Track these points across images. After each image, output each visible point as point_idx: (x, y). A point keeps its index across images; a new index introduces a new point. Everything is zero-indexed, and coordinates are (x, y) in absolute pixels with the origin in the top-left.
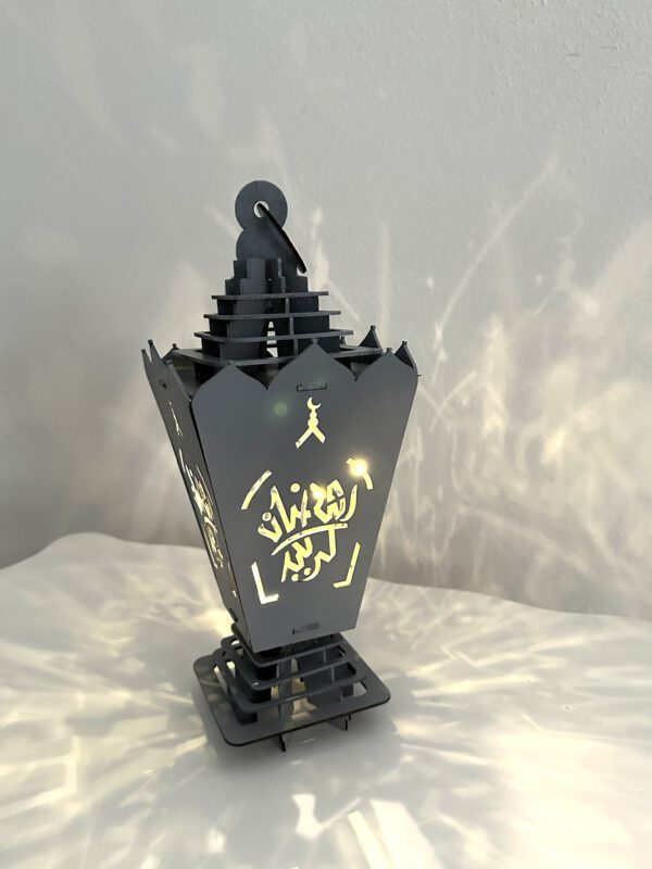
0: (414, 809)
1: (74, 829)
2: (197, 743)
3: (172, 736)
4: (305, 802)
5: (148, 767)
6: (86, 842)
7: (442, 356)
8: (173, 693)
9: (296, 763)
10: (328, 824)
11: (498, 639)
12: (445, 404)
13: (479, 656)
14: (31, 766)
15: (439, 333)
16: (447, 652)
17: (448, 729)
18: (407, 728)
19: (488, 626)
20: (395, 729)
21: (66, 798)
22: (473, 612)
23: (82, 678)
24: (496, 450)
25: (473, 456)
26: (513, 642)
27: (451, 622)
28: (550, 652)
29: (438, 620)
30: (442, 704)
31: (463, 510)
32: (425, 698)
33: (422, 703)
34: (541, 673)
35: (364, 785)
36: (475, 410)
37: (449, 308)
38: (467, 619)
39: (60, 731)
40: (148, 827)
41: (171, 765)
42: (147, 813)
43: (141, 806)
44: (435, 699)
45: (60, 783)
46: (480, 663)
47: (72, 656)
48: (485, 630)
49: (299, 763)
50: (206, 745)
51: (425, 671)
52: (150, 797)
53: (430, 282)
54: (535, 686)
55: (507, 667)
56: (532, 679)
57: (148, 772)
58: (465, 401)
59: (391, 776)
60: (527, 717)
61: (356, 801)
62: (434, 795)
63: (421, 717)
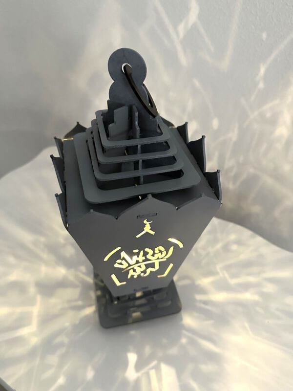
0: (179, 374)
1: (33, 353)
2: (90, 310)
3: (80, 303)
4: (132, 357)
5: (67, 321)
6: (37, 361)
7: (261, 85)
8: (84, 274)
9: (133, 332)
10: (139, 374)
11: (247, 264)
12: (256, 113)
13: (234, 276)
14: (19, 310)
15: (262, 70)
16: (218, 270)
17: (207, 325)
18: (188, 319)
19: (245, 254)
20: (181, 319)
21: (31, 333)
22: (239, 242)
23: (45, 256)
24: (279, 146)
25: (264, 146)
26: (255, 269)
27: (226, 248)
28: (271, 280)
29: (219, 246)
30: (208, 307)
31: (252, 170)
32: (200, 301)
33: (198, 304)
34: (262, 294)
35: (160, 354)
36: (273, 121)
37: (273, 56)
38: (234, 247)
39: (32, 290)
40: (64, 358)
41: (77, 322)
42: (64, 350)
43: (61, 345)
44: (206, 303)
45: (29, 324)
46: (233, 282)
47: (42, 239)
48: (243, 257)
49: (134, 333)
50: (95, 312)
51: (205, 282)
52: (66, 340)
53: (264, 36)
54: (256, 303)
55: (245, 287)
56: (256, 298)
57: (67, 324)
58: (268, 115)
59: (173, 351)
60: (246, 324)
61: (154, 363)
62: (191, 366)
63: (196, 314)
